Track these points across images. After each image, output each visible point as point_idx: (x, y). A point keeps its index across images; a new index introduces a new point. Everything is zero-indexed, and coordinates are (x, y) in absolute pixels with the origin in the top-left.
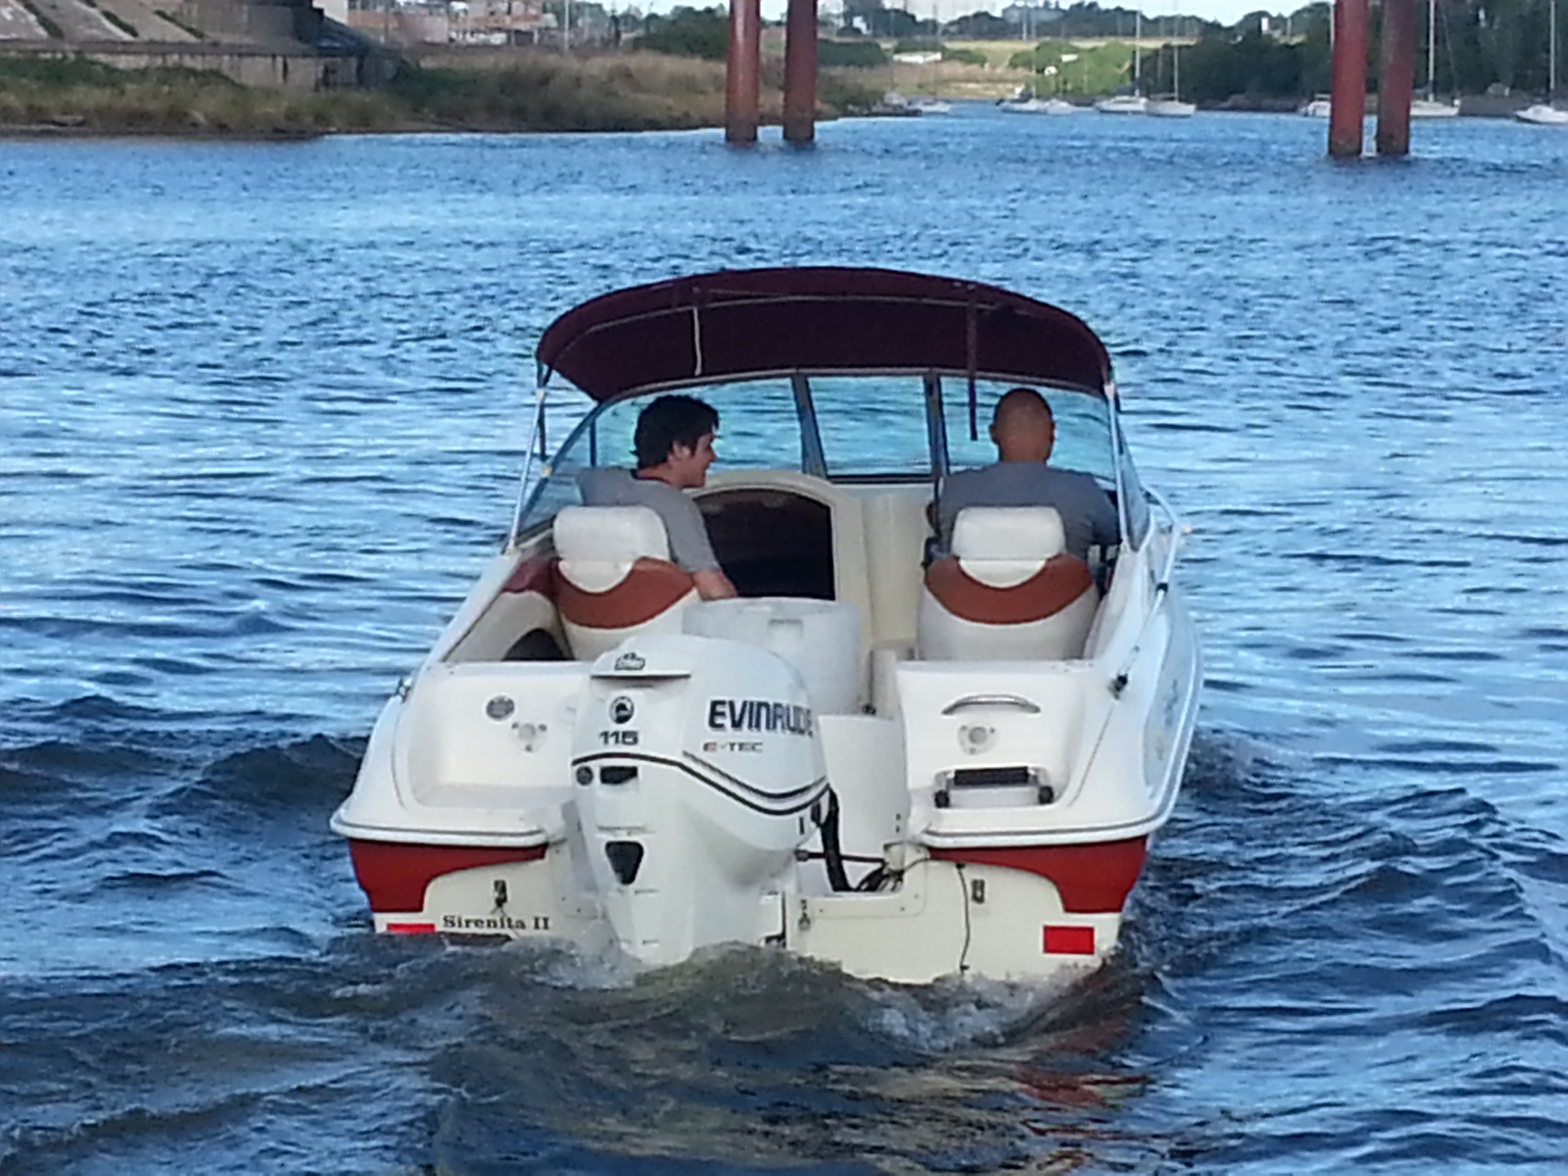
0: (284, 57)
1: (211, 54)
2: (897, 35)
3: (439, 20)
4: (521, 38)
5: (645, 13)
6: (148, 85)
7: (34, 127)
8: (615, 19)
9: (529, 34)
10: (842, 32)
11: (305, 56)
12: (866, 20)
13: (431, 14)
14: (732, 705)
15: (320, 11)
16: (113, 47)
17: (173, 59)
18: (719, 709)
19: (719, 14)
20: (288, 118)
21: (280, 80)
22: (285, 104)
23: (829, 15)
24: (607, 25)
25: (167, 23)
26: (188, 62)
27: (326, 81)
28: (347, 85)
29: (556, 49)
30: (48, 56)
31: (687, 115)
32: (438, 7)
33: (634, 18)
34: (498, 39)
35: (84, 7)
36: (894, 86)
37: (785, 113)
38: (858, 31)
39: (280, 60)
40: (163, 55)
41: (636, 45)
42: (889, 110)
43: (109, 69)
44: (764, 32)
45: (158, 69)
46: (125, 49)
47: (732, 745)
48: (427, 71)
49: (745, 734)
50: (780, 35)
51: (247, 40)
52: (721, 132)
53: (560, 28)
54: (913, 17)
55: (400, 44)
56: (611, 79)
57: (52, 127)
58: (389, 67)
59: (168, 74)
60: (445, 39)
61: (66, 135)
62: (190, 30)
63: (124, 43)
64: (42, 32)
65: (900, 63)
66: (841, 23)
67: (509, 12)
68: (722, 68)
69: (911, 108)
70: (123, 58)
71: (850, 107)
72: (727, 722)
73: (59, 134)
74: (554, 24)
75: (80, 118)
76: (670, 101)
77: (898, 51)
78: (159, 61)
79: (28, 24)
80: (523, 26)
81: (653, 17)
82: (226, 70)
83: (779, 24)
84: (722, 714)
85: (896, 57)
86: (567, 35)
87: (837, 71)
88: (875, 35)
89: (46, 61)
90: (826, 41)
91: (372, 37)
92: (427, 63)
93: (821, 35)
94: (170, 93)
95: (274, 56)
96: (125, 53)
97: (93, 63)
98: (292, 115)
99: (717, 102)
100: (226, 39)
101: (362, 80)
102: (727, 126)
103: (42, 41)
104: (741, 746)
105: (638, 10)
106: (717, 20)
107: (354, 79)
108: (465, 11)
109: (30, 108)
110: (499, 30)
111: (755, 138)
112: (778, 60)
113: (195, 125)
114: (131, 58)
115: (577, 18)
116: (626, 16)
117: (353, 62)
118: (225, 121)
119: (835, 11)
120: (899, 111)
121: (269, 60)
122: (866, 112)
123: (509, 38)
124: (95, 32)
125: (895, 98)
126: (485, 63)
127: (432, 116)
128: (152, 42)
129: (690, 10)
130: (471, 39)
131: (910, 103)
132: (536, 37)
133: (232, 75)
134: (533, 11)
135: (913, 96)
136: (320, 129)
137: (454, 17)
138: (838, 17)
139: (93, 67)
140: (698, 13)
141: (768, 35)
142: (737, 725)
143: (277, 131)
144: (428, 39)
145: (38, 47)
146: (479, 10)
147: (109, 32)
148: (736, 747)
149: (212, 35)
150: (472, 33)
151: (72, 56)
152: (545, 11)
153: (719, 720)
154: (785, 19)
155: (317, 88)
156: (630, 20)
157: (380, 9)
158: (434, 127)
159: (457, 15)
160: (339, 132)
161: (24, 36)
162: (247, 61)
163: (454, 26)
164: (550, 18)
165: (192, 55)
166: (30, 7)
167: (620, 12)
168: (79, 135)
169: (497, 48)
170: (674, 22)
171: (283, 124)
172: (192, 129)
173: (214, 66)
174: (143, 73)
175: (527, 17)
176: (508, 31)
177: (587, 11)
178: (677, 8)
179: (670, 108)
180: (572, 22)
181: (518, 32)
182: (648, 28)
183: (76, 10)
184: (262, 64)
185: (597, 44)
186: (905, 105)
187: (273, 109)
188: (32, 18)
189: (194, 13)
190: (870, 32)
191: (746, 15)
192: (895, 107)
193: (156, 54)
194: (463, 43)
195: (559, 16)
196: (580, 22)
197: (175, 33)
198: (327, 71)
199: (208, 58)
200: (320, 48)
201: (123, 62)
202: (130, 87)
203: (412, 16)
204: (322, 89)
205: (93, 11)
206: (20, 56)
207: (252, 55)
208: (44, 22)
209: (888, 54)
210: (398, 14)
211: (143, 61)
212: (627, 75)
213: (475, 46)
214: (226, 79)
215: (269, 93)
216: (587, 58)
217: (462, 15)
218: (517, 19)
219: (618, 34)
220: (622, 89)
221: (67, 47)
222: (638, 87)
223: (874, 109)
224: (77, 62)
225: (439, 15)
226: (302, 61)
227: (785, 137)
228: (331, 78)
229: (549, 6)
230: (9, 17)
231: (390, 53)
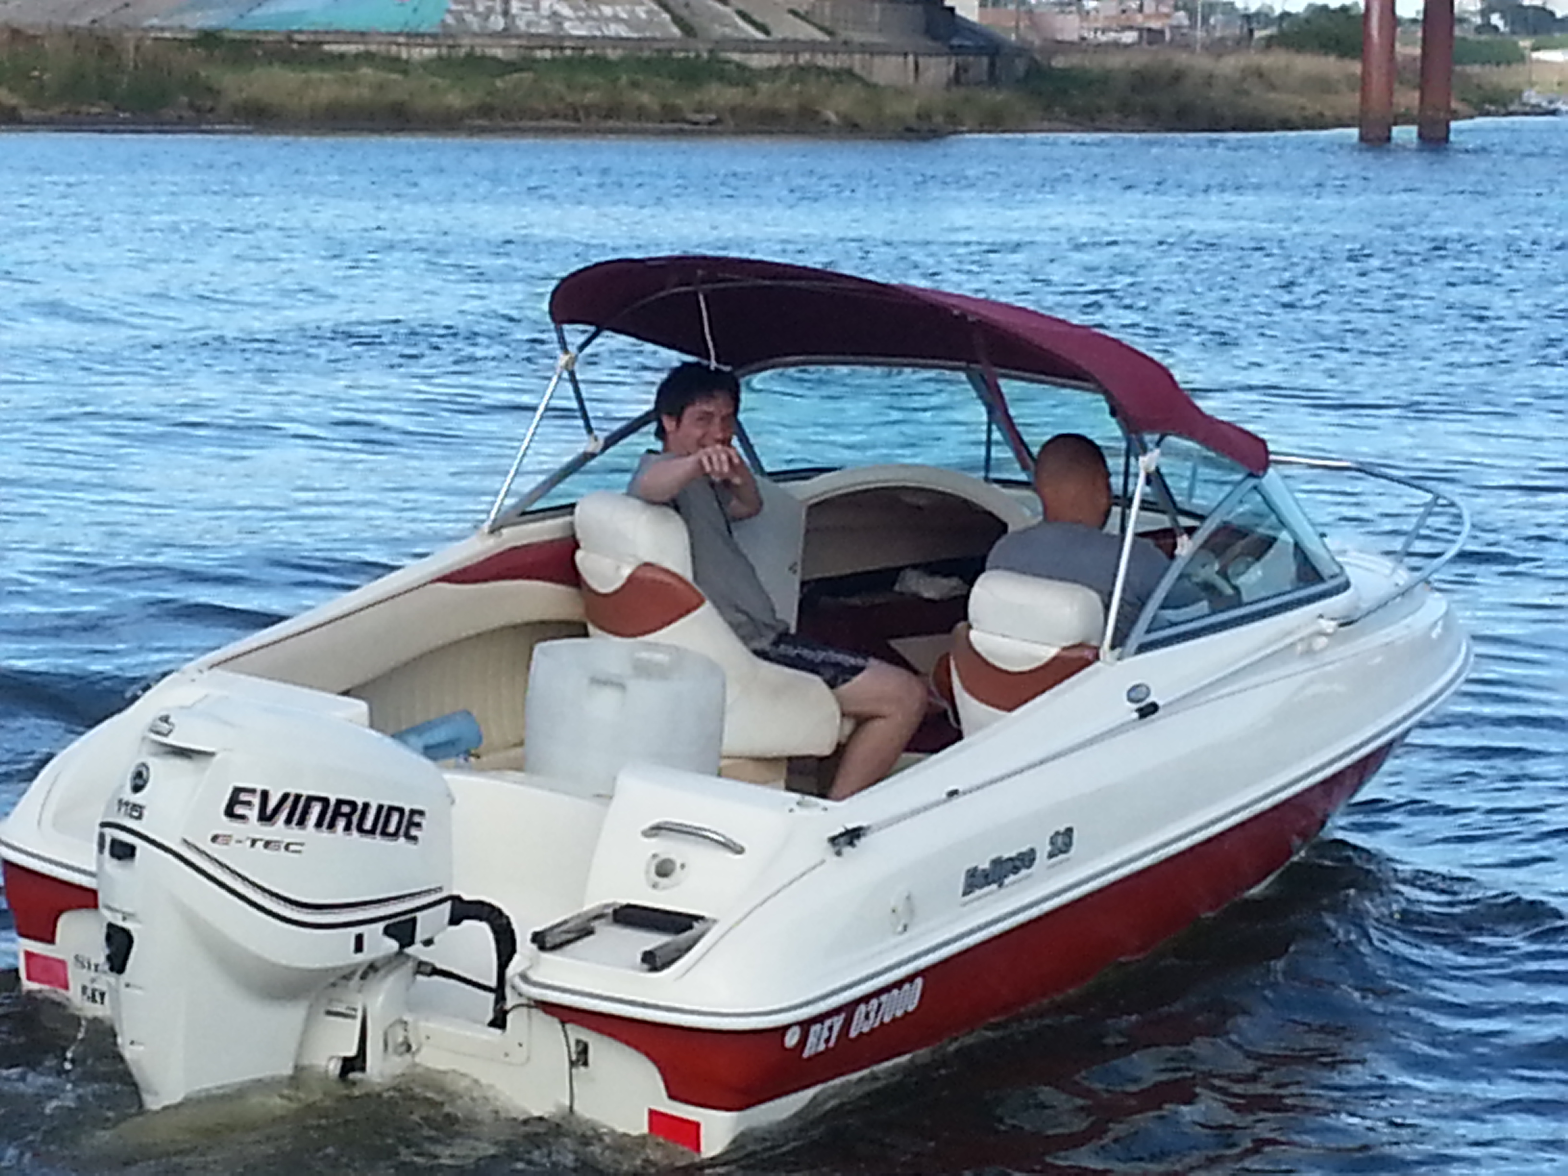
0: (916, 55)
1: (844, 53)
2: (1535, 32)
3: (1070, 17)
4: (1153, 36)
5: (1278, 11)
6: (779, 84)
7: (668, 126)
8: (1248, 18)
9: (1161, 32)
10: (1479, 29)
11: (938, 54)
12: (1503, 17)
13: (1062, 12)
14: (265, 795)
15: (952, 9)
16: (747, 46)
17: (804, 58)
18: (243, 797)
19: (1353, 12)
20: (919, 116)
21: (911, 80)
22: (916, 102)
23: (1466, 12)
24: (1239, 23)
25: (798, 21)
26: (820, 60)
27: (956, 80)
28: (979, 83)
29: (1187, 47)
30: (682, 55)
31: (1321, 115)
32: (1070, 4)
33: (1267, 15)
34: (1129, 37)
35: (719, 6)
36: (1532, 84)
37: (1420, 111)
38: (1496, 28)
39: (911, 58)
40: (796, 54)
41: (1269, 43)
42: (1528, 109)
43: (741, 67)
44: (1399, 30)
45: (791, 66)
46: (756, 47)
47: (254, 842)
48: (1060, 70)
49: (278, 830)
50: (1415, 32)
51: (877, 39)
52: (1355, 132)
53: (1193, 26)
54: (1552, 14)
55: (1032, 43)
56: (1244, 79)
57: (686, 127)
58: (1021, 66)
59: (802, 72)
60: (1075, 37)
61: (700, 133)
62: (822, 29)
63: (757, 41)
64: (676, 31)
65: (1538, 61)
66: (1478, 20)
67: (1141, 9)
68: (1356, 67)
69: (1552, 107)
70: (756, 56)
71: (1487, 106)
72: (253, 814)
73: (693, 133)
74: (1186, 22)
75: (713, 117)
76: (1301, 101)
77: (1536, 49)
78: (791, 59)
79: (662, 24)
80: (1155, 25)
81: (1285, 15)
82: (857, 69)
83: (1414, 21)
84: (248, 804)
85: (1536, 55)
86: (1200, 33)
87: (1476, 69)
88: (1513, 32)
89: (679, 60)
90: (1464, 39)
91: (1003, 35)
92: (1059, 62)
93: (1458, 32)
94: (801, 93)
95: (906, 55)
96: (758, 51)
97: (728, 62)
98: (924, 115)
99: (1351, 101)
100: (857, 37)
101: (993, 79)
102: (1360, 126)
103: (673, 39)
104: (267, 844)
105: (1271, 8)
106: (1350, 18)
107: (985, 78)
108: (1097, 10)
109: (664, 107)
110: (1131, 28)
111: (1389, 139)
112: (1414, 59)
113: (827, 123)
114: (765, 56)
115: (1209, 15)
116: (1258, 14)
117: (985, 60)
118: (859, 121)
119: (1472, 8)
120: (1538, 110)
121: (901, 59)
122: (1503, 111)
123: (1141, 37)
124: (728, 31)
125: (1532, 97)
126: (1116, 61)
127: (1064, 115)
128: (784, 41)
129: (1325, 8)
130: (1102, 38)
131: (1551, 102)
132: (1168, 36)
133: (863, 74)
134: (1164, 9)
135: (1554, 96)
136: (951, 128)
137: (1085, 14)
138: (1473, 14)
139: (727, 67)
140: (1334, 11)
141: (1403, 32)
142: (266, 817)
143: (909, 130)
144: (1059, 37)
145: (673, 45)
146: (1112, 9)
147: (746, 32)
148: (260, 844)
149: (843, 35)
150: (1103, 32)
151: (705, 55)
152: (1177, 8)
153: (239, 810)
154: (1420, 17)
155: (948, 86)
156: (1262, 18)
157: (1012, 7)
158: (1069, 127)
159: (1088, 13)
160: (970, 131)
161: (658, 35)
162: (877, 60)
163: (1085, 24)
164: (1182, 17)
165: (825, 54)
166: (666, 8)
167: (1253, 9)
168: (710, 133)
169: (1127, 46)
170: (1307, 21)
171: (913, 123)
172: (824, 127)
173: (846, 65)
174: (776, 71)
175: (1158, 15)
176: (1140, 30)
177: (1219, 9)
178: (1310, 6)
179: (1303, 108)
180: (1205, 20)
181: (1149, 30)
182: (1280, 25)
183: (709, 8)
184: (895, 61)
185: (1229, 43)
186: (1544, 104)
187: (907, 108)
188: (666, 17)
189: (827, 11)
190: (1507, 29)
191: (1382, 12)
192: (1533, 106)
193: (789, 53)
194: (1095, 42)
195: (1192, 14)
196: (1212, 21)
197: (808, 32)
198: (958, 68)
199: (840, 56)
200: (952, 47)
201: (757, 61)
202: (764, 86)
203: (1042, 14)
204: (954, 89)
205: (727, 10)
206: (655, 55)
207: (884, 53)
208: (677, 20)
209: (1527, 52)
210: (1030, 12)
211: (775, 60)
212: (1260, 74)
213: (1107, 44)
214: (860, 79)
215: (901, 92)
216: (1220, 56)
217: (1093, 13)
218: (1148, 17)
219: (1251, 32)
220: (1256, 90)
221: (701, 46)
222: (1272, 87)
223: (1512, 108)
224: (709, 61)
225: (1071, 12)
226: (933, 60)
227: (1420, 135)
228: (963, 78)
229: (1180, 4)
230: (643, 16)
231: (1021, 51)
